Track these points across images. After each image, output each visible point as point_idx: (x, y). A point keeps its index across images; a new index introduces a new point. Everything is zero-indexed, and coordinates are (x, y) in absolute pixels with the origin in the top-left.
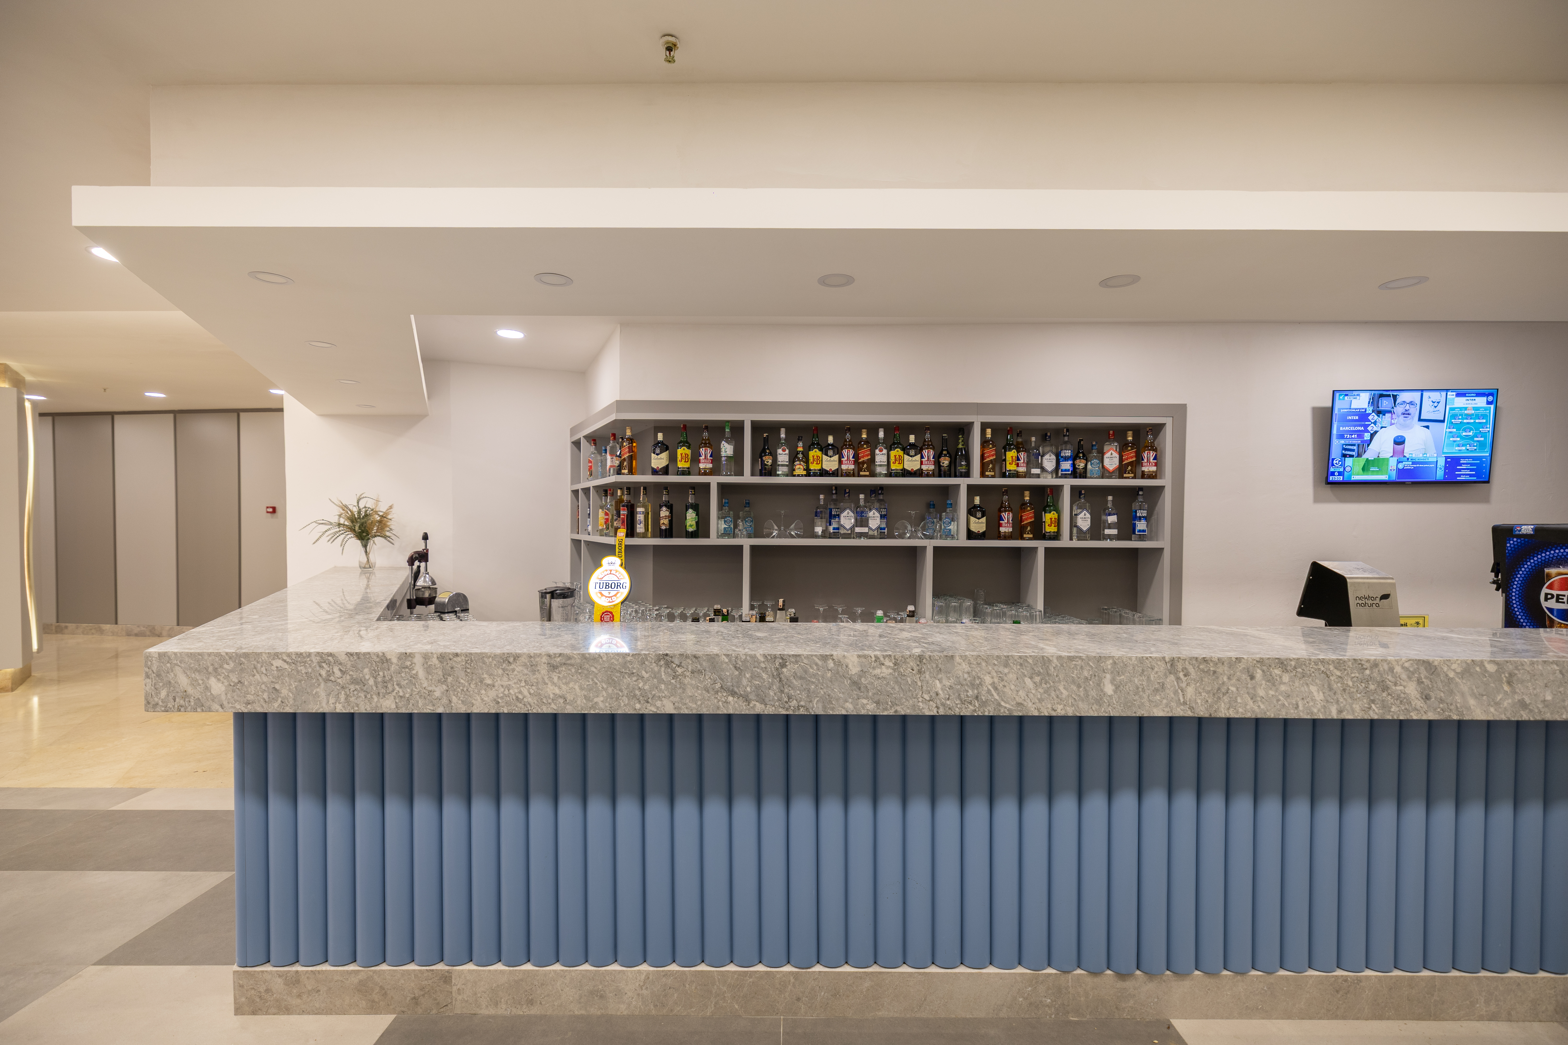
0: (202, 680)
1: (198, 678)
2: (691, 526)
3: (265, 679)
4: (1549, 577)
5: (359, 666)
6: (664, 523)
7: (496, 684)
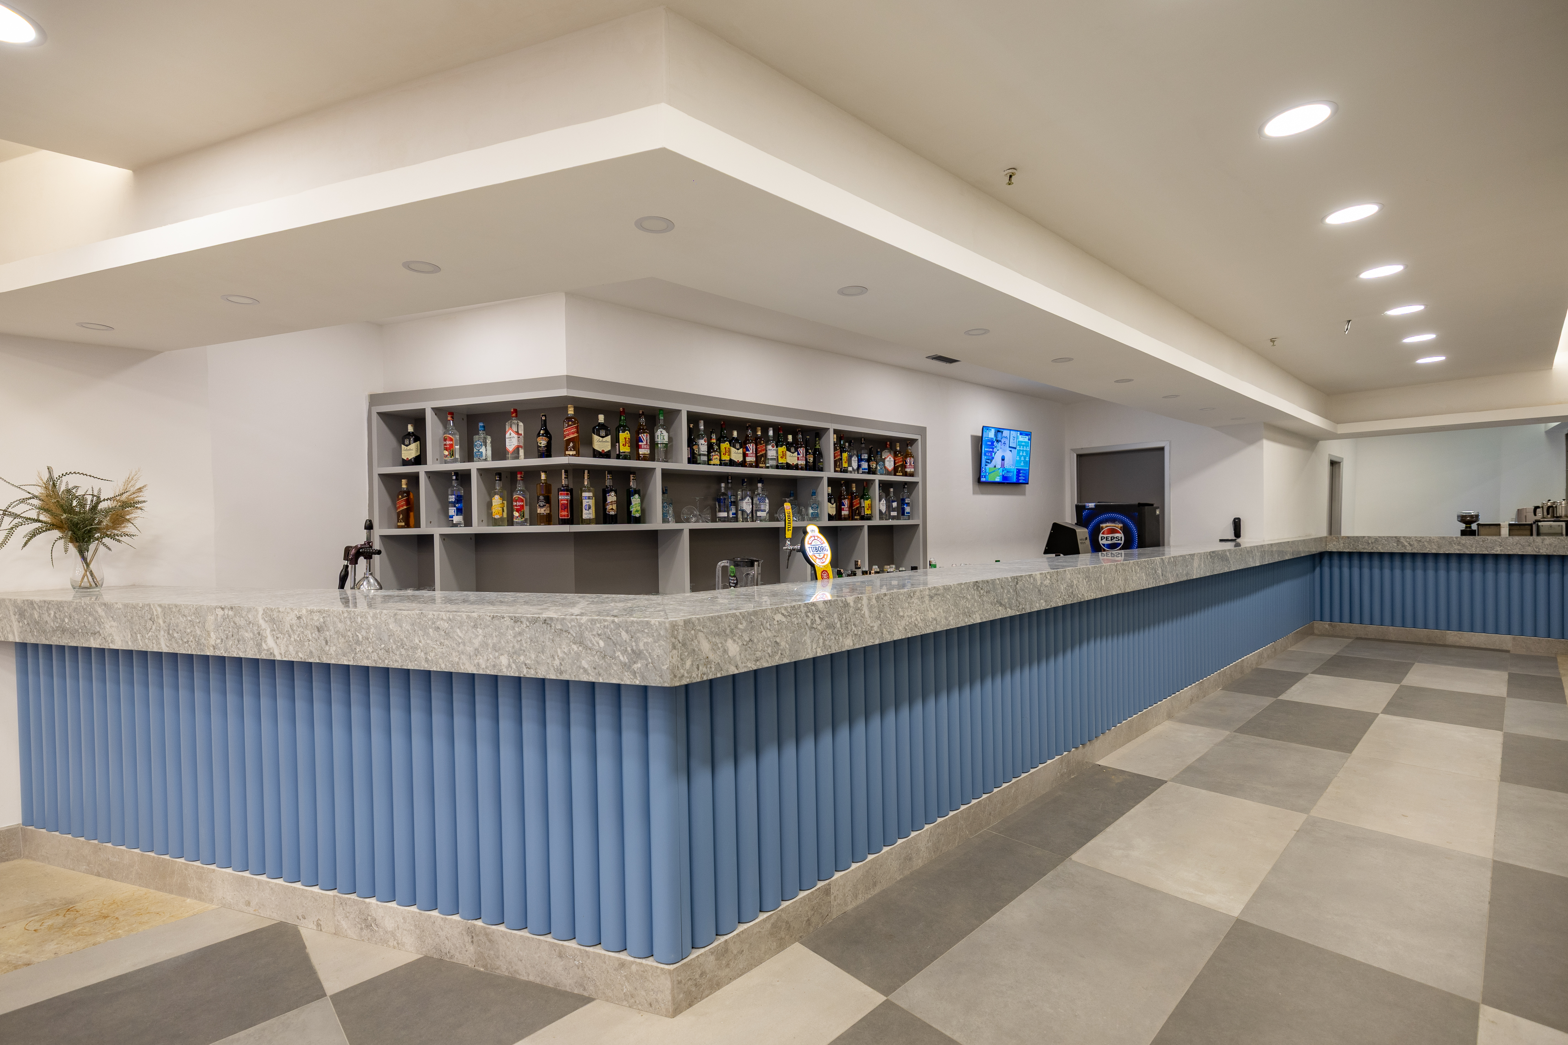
0: (721, 643)
1: (717, 642)
2: (637, 511)
3: (769, 634)
4: (1102, 528)
5: (831, 612)
6: (612, 509)
7: (905, 615)
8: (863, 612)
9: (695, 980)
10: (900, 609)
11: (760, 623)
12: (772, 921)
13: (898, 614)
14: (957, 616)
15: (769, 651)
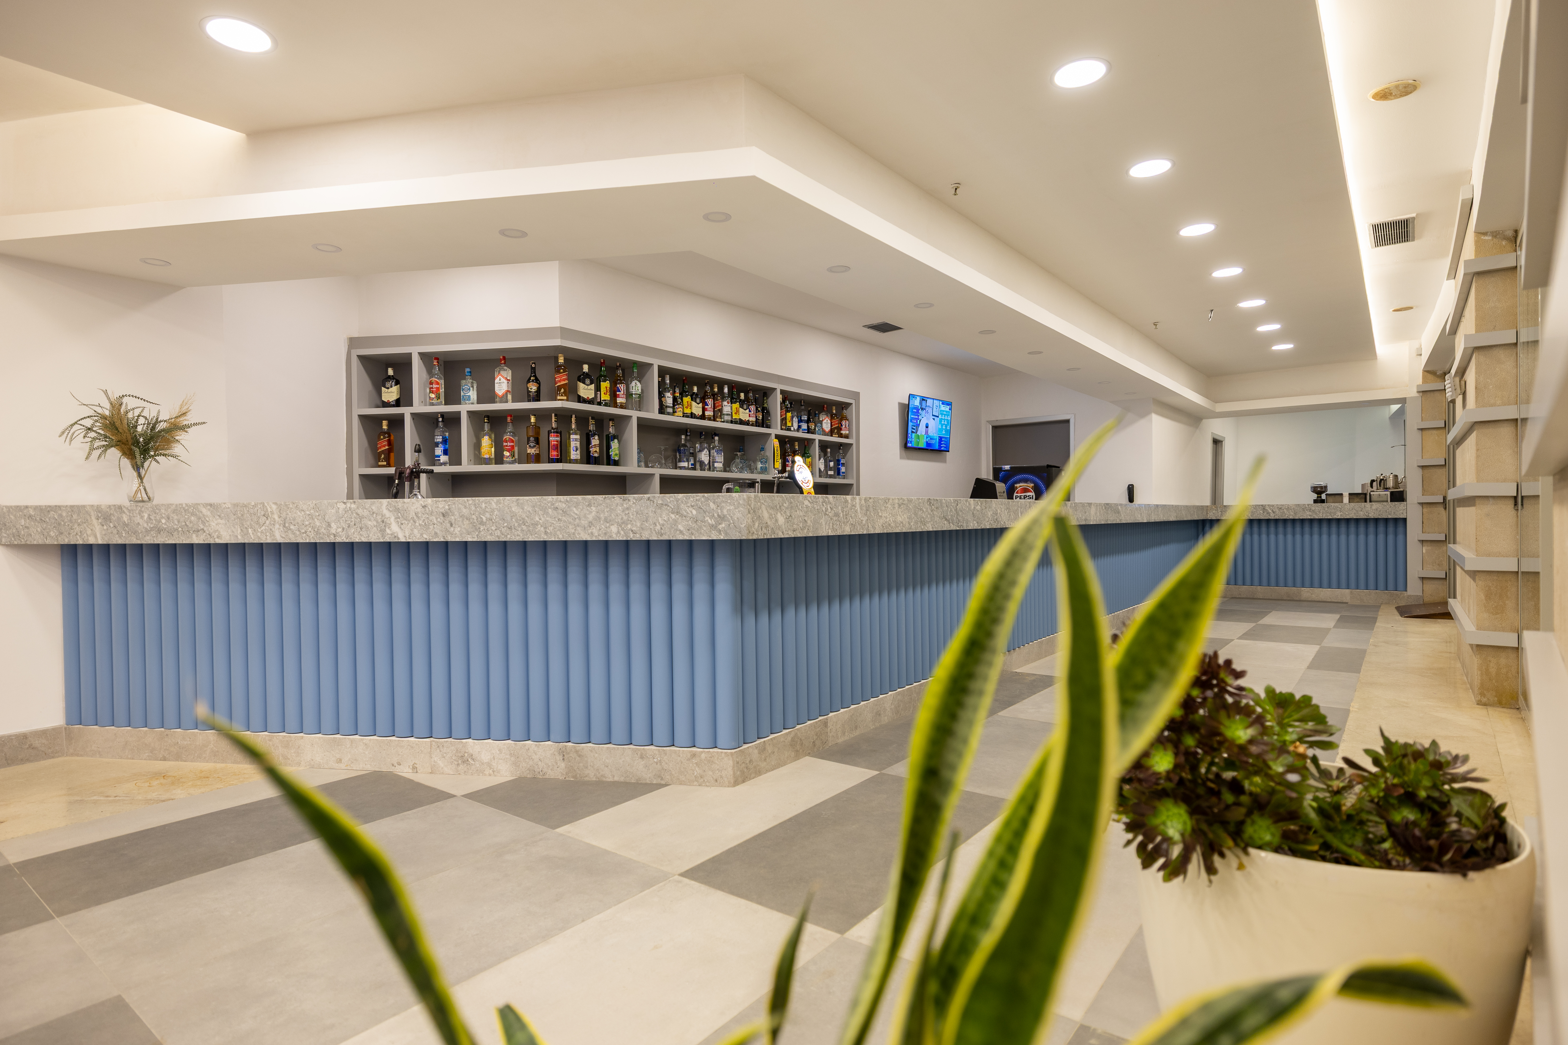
0: (774, 514)
1: (772, 513)
2: (616, 455)
3: (801, 514)
4: (1017, 488)
5: (837, 505)
6: (595, 451)
7: (883, 516)
8: (856, 508)
9: (747, 764)
10: (879, 511)
11: (796, 505)
12: (792, 736)
13: (878, 514)
14: (916, 523)
15: (801, 526)
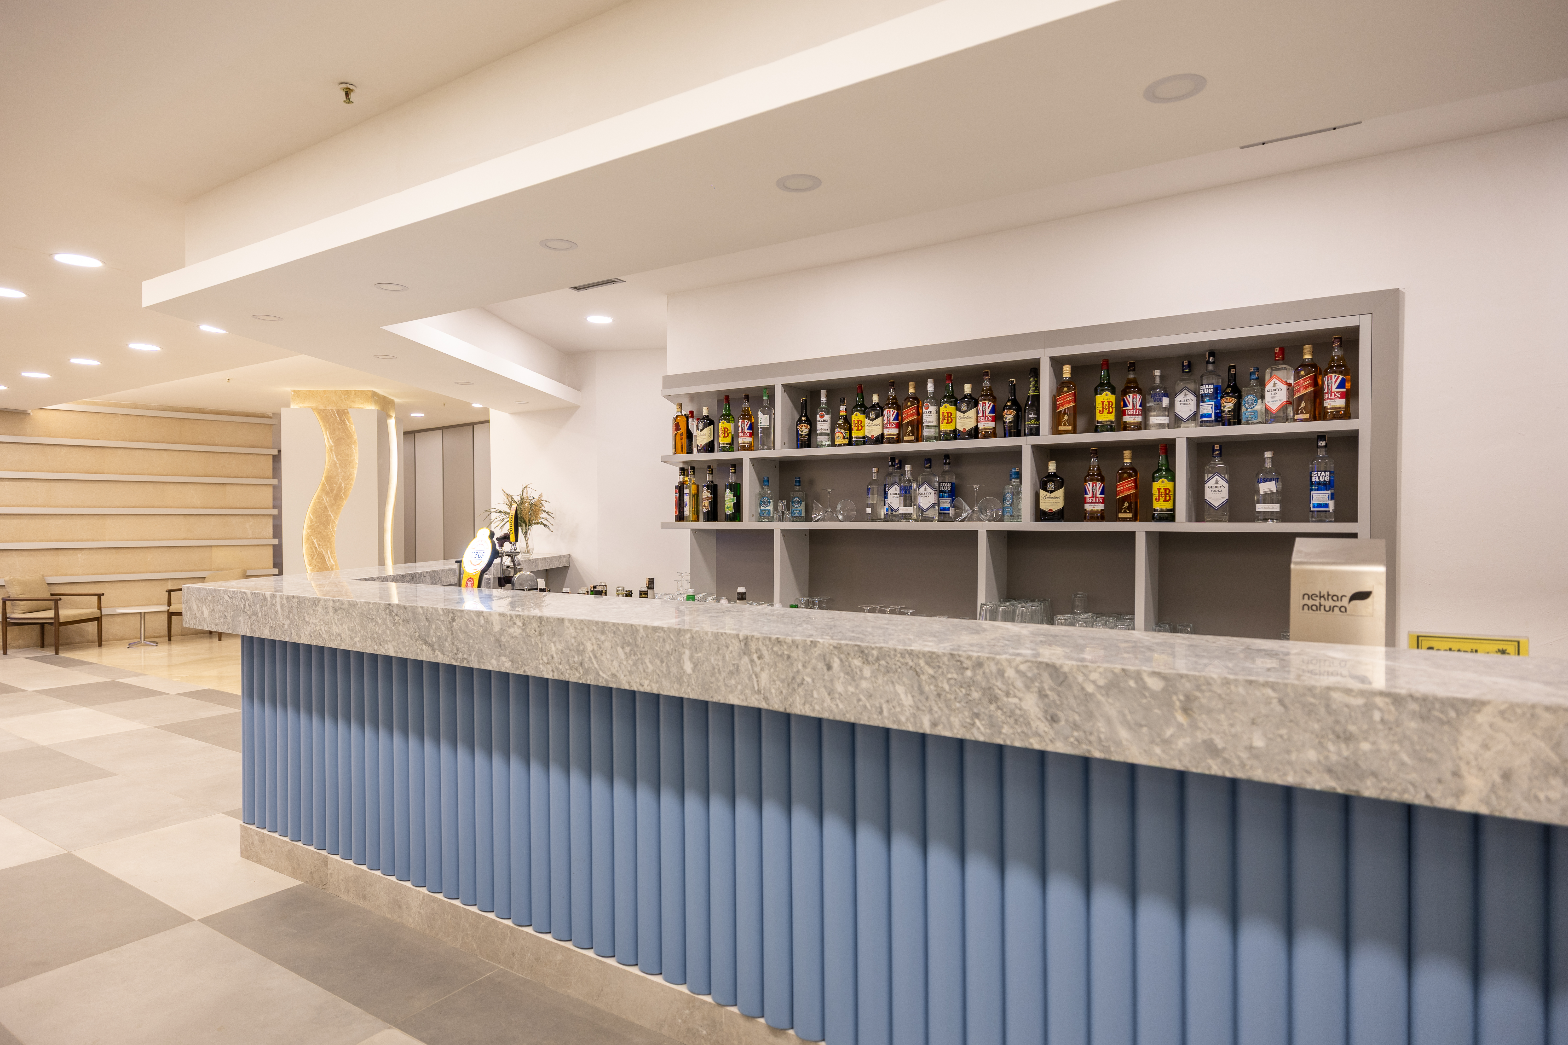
2: (728, 507)
6: (705, 505)
10: (306, 615)
13: (304, 619)
